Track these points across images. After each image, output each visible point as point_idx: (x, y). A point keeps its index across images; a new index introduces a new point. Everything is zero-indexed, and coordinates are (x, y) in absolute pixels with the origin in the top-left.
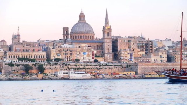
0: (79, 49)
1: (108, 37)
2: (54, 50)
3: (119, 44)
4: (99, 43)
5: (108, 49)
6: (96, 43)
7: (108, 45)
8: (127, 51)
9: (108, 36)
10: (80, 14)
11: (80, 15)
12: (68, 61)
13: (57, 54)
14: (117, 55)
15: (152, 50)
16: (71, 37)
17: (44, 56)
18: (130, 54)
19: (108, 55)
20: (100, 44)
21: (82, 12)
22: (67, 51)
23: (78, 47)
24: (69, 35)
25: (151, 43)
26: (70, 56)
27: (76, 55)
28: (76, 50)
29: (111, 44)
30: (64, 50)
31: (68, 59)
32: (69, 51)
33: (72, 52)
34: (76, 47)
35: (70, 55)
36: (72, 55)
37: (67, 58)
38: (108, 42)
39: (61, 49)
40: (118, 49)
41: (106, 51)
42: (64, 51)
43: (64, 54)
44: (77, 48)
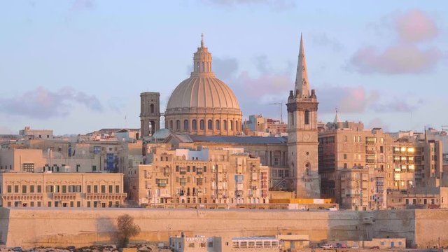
0: (223, 163)
1: (307, 127)
2: (148, 167)
3: (339, 147)
4: (277, 144)
5: (307, 165)
6: (265, 145)
7: (308, 153)
8: (367, 172)
9: (307, 122)
10: (196, 51)
11: (195, 54)
12: (189, 202)
13: (157, 180)
14: (333, 182)
15: (436, 167)
16: (169, 124)
17: (117, 187)
18: (375, 181)
19: (308, 184)
20: (277, 148)
21: (202, 44)
22: (189, 171)
23: (219, 157)
24: (162, 119)
25: (432, 145)
26: (197, 187)
27: (214, 184)
28: (214, 168)
29: (314, 149)
30: (177, 167)
31: (191, 197)
32: (194, 171)
33: (201, 173)
34: (213, 157)
35: (195, 185)
36: (202, 184)
37: (188, 194)
38: (309, 143)
39: (168, 163)
40: (334, 165)
41: (300, 171)
42: (177, 170)
43: (177, 181)
44: (216, 161)
